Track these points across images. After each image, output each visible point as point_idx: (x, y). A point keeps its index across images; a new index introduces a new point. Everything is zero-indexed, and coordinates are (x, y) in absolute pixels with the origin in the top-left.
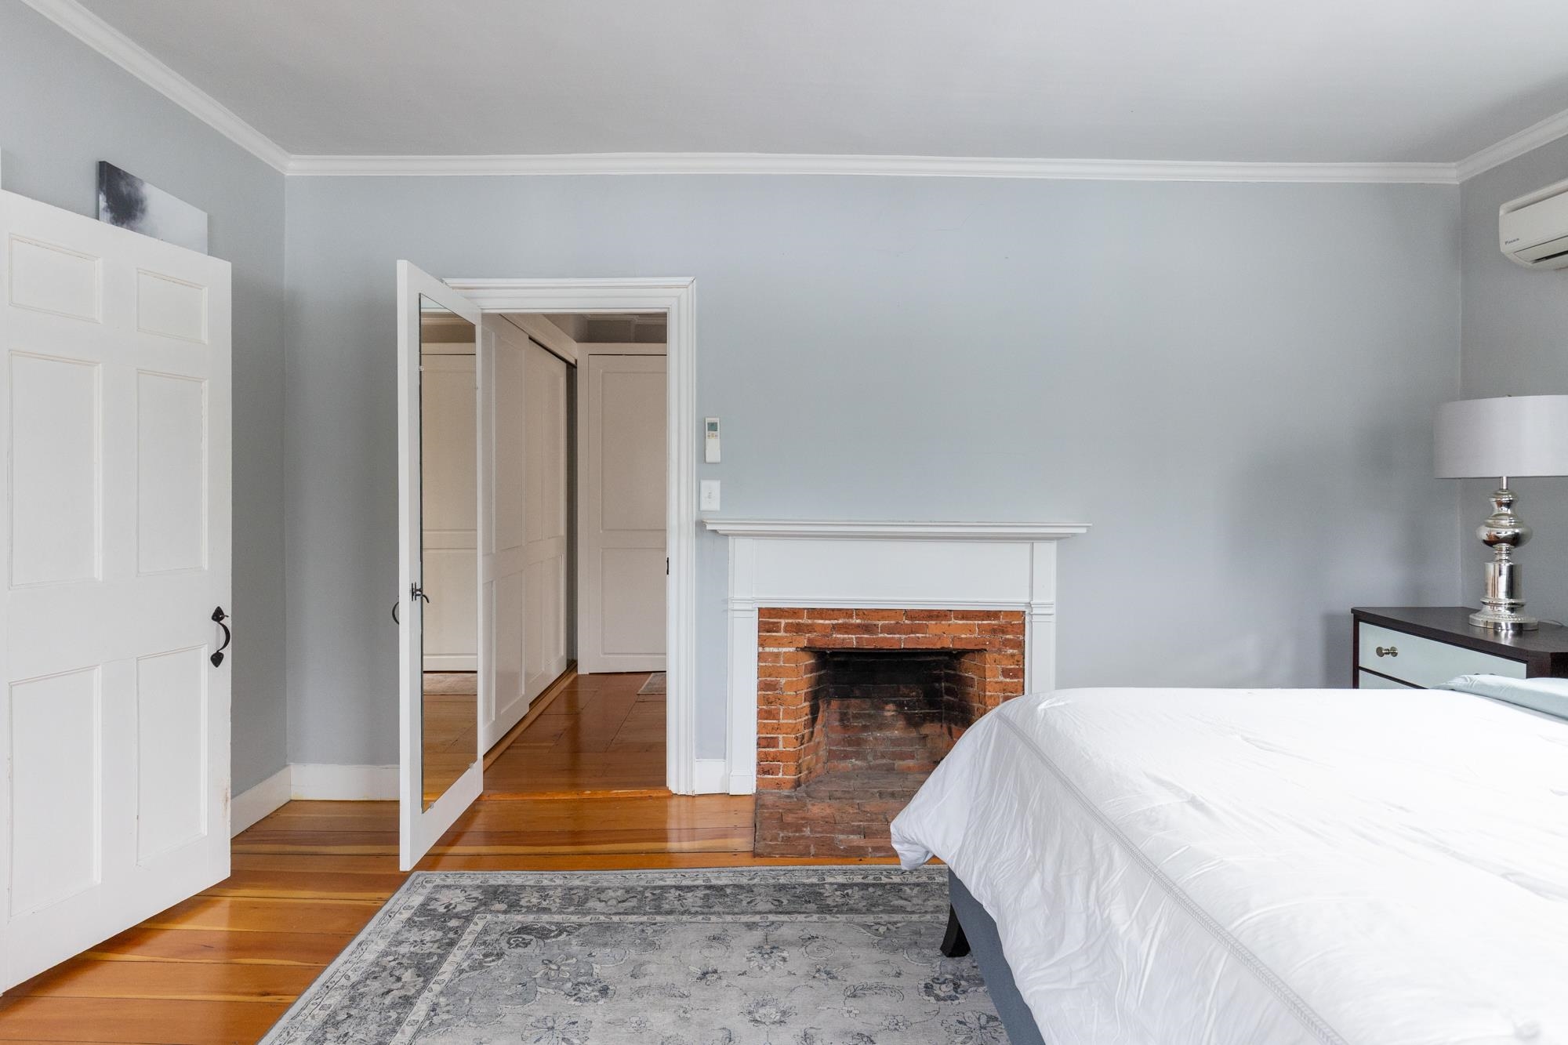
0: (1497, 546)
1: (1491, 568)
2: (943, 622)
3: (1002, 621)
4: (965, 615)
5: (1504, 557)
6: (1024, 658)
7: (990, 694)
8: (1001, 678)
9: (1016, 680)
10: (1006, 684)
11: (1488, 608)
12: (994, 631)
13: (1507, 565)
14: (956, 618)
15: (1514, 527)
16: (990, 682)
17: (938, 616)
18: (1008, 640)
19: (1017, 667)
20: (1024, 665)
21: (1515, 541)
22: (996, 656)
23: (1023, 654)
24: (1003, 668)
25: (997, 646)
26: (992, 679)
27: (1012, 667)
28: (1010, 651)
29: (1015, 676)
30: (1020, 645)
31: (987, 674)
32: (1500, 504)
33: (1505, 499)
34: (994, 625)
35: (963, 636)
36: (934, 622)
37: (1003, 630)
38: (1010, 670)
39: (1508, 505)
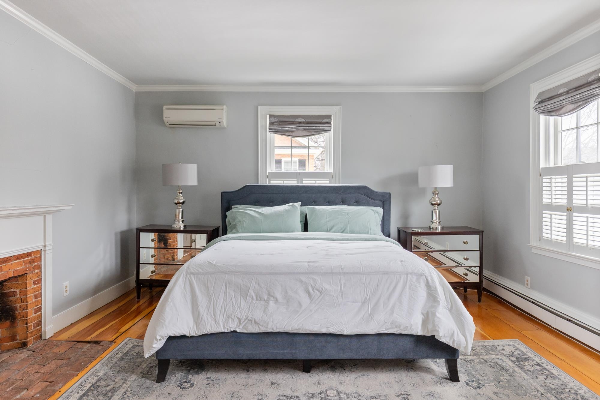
0: (178, 205)
1: (178, 211)
2: (9, 263)
3: (33, 257)
4: (18, 257)
5: (180, 208)
6: (41, 273)
7: (29, 296)
8: (33, 286)
9: (38, 285)
10: (35, 288)
11: (177, 222)
12: (30, 262)
13: (181, 210)
14: (15, 260)
15: (183, 199)
16: (29, 289)
17: (7, 261)
18: (35, 266)
19: (39, 278)
20: (41, 277)
21: (183, 203)
22: (31, 275)
23: (41, 271)
24: (34, 281)
25: (31, 270)
26: (30, 288)
27: (37, 279)
28: (36, 271)
29: (38, 283)
30: (40, 267)
31: (27, 286)
32: (179, 193)
33: (181, 192)
34: (30, 259)
35: (18, 269)
36: (5, 265)
37: (33, 261)
38: (36, 281)
39: (181, 193)
